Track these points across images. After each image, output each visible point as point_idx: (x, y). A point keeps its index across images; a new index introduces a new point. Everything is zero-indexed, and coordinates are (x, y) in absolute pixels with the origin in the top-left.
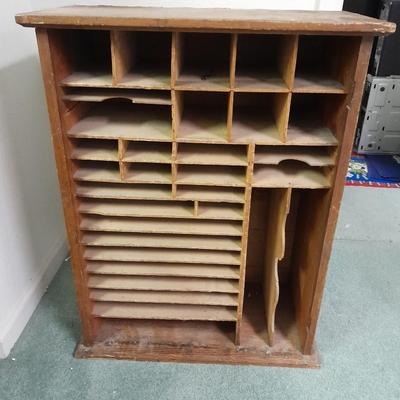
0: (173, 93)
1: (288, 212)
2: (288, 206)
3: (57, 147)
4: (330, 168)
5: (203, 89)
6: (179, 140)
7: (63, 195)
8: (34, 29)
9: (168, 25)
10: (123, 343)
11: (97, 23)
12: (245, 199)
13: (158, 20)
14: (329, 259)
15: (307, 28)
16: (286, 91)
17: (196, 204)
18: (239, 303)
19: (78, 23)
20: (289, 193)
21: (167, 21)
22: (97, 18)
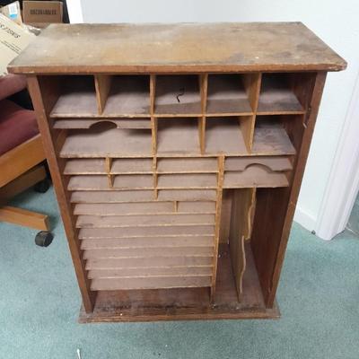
0: (152, 119)
5: (179, 115)
6: (158, 156)
9: (148, 70)
10: (118, 308)
11: (83, 70)
12: (217, 196)
13: (137, 67)
14: (287, 240)
15: (270, 68)
16: (252, 114)
17: (175, 203)
18: (214, 274)
19: (65, 71)
20: (255, 190)
21: (145, 67)
22: (82, 67)
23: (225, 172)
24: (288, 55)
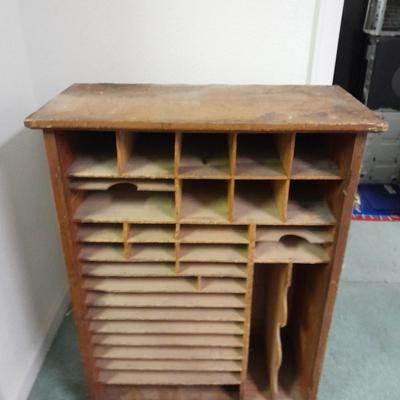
0: (176, 181)
1: (289, 285)
2: (289, 279)
3: (63, 233)
4: (329, 244)
5: (205, 177)
6: (183, 221)
7: (70, 276)
8: (41, 131)
9: (173, 127)
11: (103, 126)
12: (248, 273)
13: (162, 124)
15: (304, 128)
16: (285, 178)
17: (199, 278)
18: (243, 368)
19: (85, 126)
20: (291, 267)
21: (170, 124)
22: (103, 122)
23: (257, 243)
24: (324, 115)
